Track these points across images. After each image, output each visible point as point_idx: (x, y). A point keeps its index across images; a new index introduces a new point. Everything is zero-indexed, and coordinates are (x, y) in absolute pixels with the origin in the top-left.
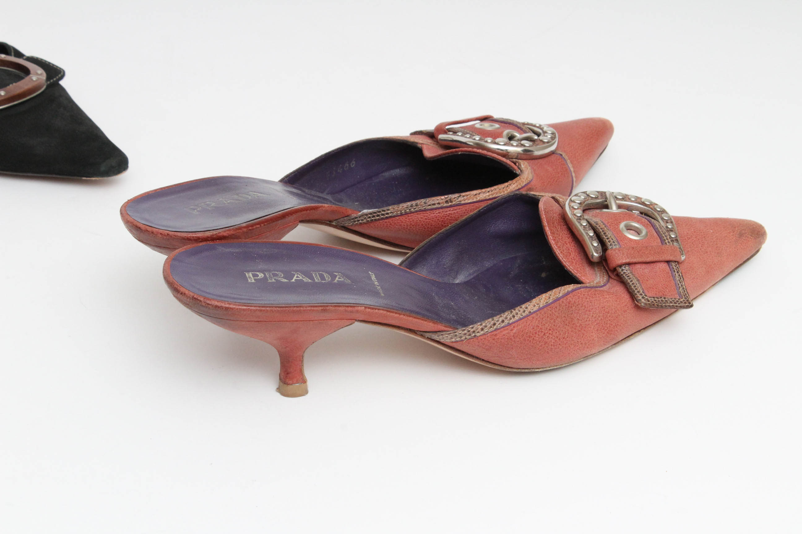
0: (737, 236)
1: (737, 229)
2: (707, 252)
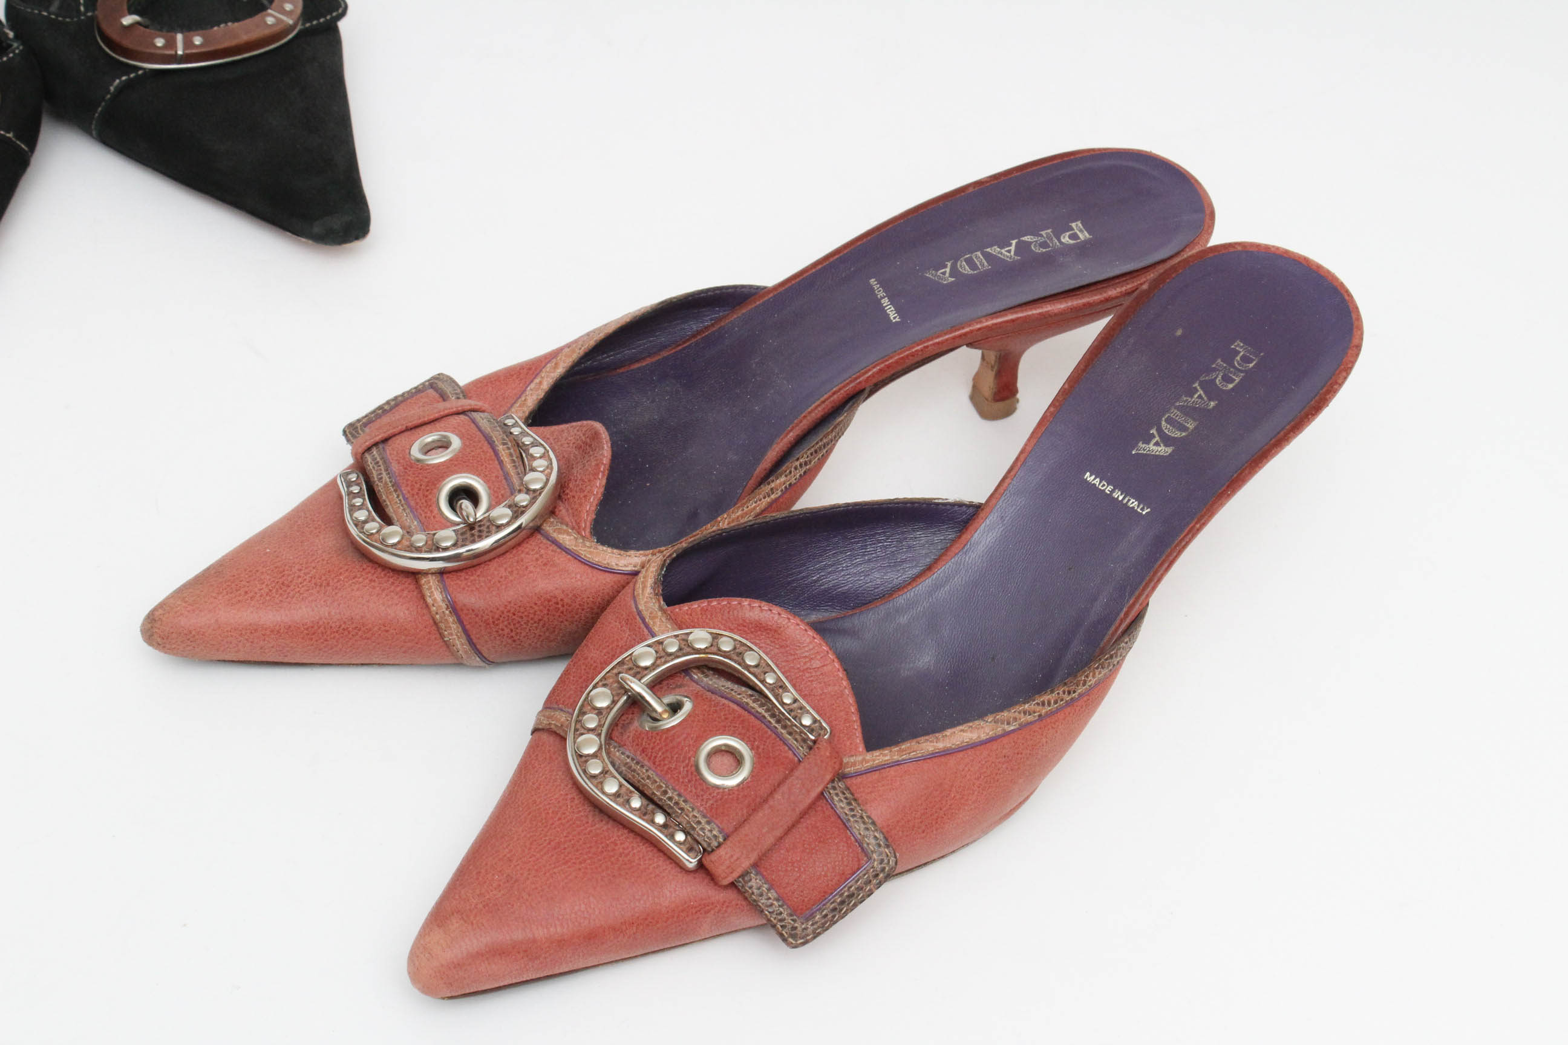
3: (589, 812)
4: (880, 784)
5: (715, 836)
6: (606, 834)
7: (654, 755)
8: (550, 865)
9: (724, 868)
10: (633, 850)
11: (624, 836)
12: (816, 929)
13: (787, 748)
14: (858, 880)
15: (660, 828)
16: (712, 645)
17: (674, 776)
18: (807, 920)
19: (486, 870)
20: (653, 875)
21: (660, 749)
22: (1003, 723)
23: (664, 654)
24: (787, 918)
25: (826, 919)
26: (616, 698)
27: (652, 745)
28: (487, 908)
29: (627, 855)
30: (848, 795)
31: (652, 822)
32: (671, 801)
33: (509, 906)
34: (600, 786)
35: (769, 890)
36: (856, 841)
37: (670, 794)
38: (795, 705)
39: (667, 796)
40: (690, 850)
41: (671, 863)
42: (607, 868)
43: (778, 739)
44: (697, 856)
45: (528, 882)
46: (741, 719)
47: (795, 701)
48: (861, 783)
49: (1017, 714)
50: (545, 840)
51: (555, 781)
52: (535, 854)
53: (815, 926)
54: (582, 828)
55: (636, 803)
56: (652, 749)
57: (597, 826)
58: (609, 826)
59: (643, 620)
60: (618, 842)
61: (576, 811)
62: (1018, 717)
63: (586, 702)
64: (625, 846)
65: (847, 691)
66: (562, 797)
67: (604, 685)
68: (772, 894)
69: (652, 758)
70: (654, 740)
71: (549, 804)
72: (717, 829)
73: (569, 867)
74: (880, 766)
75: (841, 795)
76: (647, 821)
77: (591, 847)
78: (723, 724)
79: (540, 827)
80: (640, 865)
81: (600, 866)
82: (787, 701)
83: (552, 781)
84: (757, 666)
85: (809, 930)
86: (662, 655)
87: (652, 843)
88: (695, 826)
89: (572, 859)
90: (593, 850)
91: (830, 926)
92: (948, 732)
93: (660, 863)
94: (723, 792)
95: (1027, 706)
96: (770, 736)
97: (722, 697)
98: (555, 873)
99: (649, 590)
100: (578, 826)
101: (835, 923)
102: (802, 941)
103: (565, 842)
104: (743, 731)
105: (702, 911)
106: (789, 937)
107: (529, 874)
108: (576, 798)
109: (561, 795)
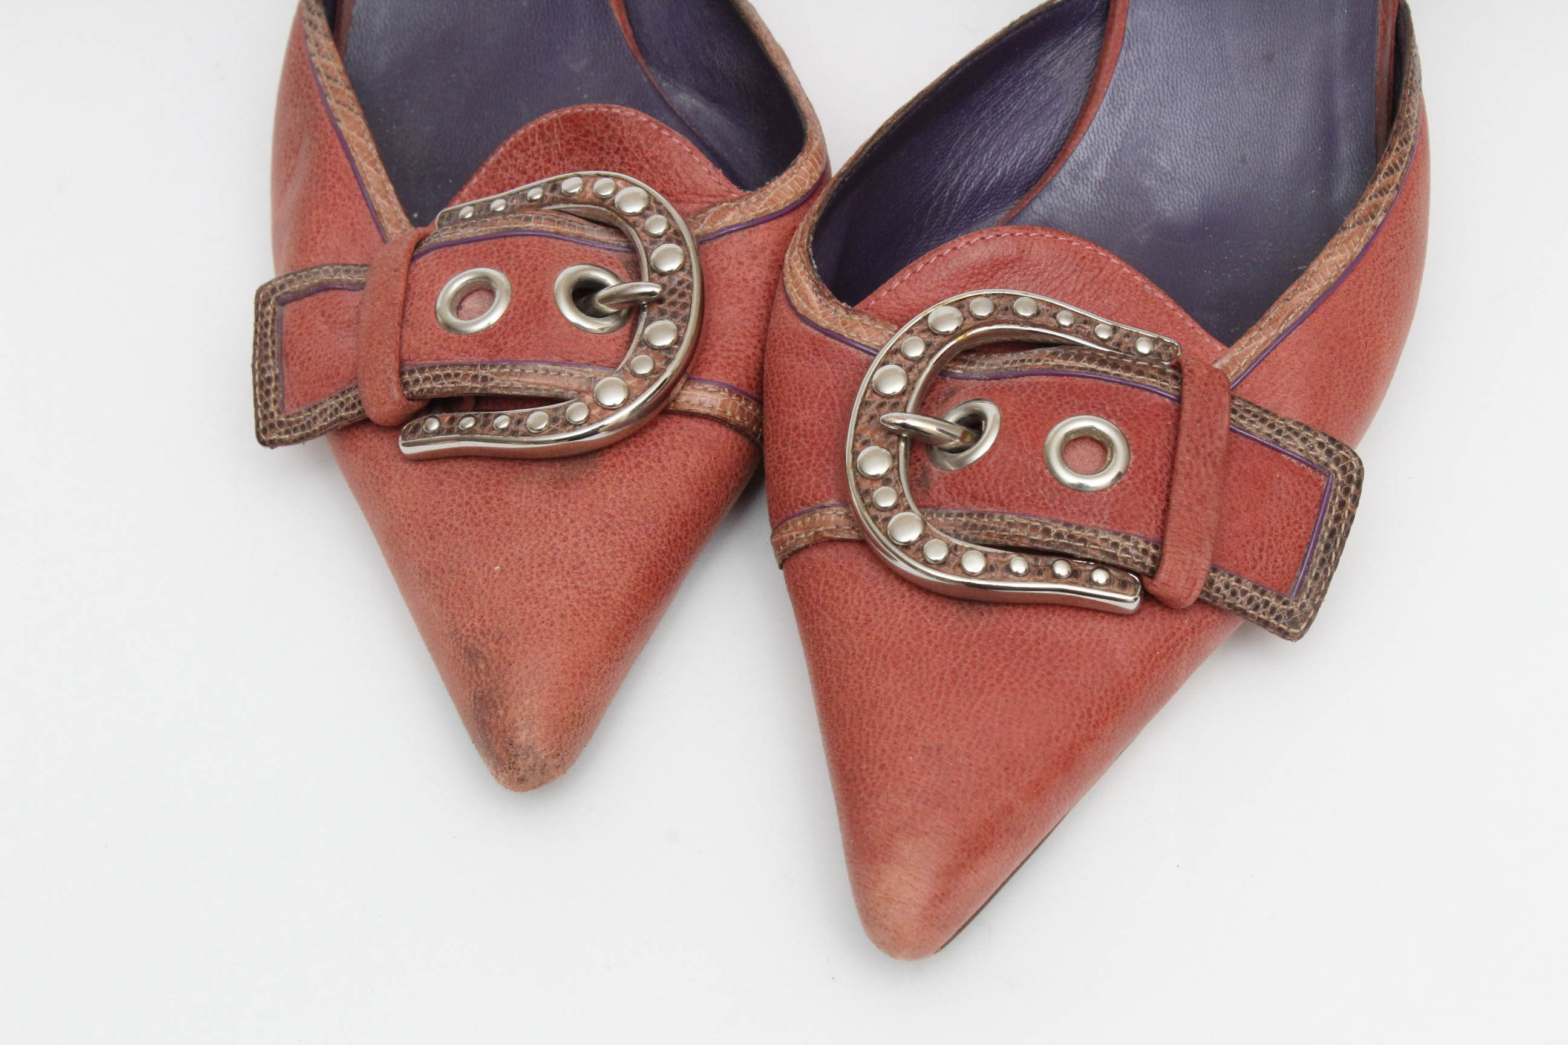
0: (471, 640)
1: (492, 645)
2: (432, 538)
3: (958, 612)
4: (1276, 377)
5: (1145, 551)
6: (1000, 627)
7: (993, 493)
8: (964, 705)
9: (1182, 583)
10: (1046, 628)
11: (1023, 617)
12: (1314, 600)
13: (1148, 393)
14: (1331, 509)
15: (1069, 580)
16: (965, 319)
17: (1040, 505)
18: (1299, 593)
19: (890, 758)
20: (1093, 645)
21: (996, 483)
22: (1367, 220)
23: (911, 363)
24: (1277, 605)
25: (1319, 580)
26: (894, 451)
27: (981, 484)
28: (929, 803)
29: (1045, 639)
30: (1256, 410)
31: (1056, 578)
32: (1062, 538)
33: (955, 785)
34: (959, 568)
35: (1238, 581)
36: (1301, 461)
37: (1054, 531)
38: (1117, 336)
39: (1052, 534)
40: (1123, 586)
41: (1103, 618)
42: (1034, 668)
43: (1129, 388)
44: (1136, 590)
45: (955, 742)
46: (1067, 388)
47: (1115, 329)
48: (1252, 388)
49: (1374, 199)
50: (934, 678)
51: (882, 598)
52: (934, 702)
53: (1312, 596)
54: (966, 636)
55: (1019, 565)
56: (985, 487)
57: (981, 624)
58: (996, 615)
59: (840, 338)
60: (1022, 629)
61: (941, 621)
62: (1378, 203)
63: (858, 478)
64: (1034, 628)
65: (1147, 287)
66: (910, 613)
67: (866, 443)
68: (1246, 586)
69: (994, 499)
70: (979, 476)
71: (900, 631)
72: (1141, 541)
73: (989, 693)
74: (1262, 353)
75: (1246, 415)
76: (1047, 581)
77: (995, 654)
78: (1050, 407)
79: (914, 666)
80: (1069, 641)
81: (1025, 670)
82: (1104, 335)
83: (879, 602)
84: (1038, 313)
85: (1307, 605)
86: (912, 366)
87: (1063, 606)
88: (1114, 551)
89: (985, 682)
90: (1001, 655)
91: (1327, 586)
92: (1314, 267)
93: (1090, 625)
94: (1114, 491)
95: (1377, 184)
96: (1117, 388)
97: (1017, 377)
98: (978, 711)
99: (814, 298)
100: (960, 637)
101: (1330, 579)
102: (1305, 625)
103: (960, 666)
104: (1082, 403)
105: (1174, 656)
106: (1289, 628)
107: (948, 731)
108: (928, 603)
109: (906, 611)
